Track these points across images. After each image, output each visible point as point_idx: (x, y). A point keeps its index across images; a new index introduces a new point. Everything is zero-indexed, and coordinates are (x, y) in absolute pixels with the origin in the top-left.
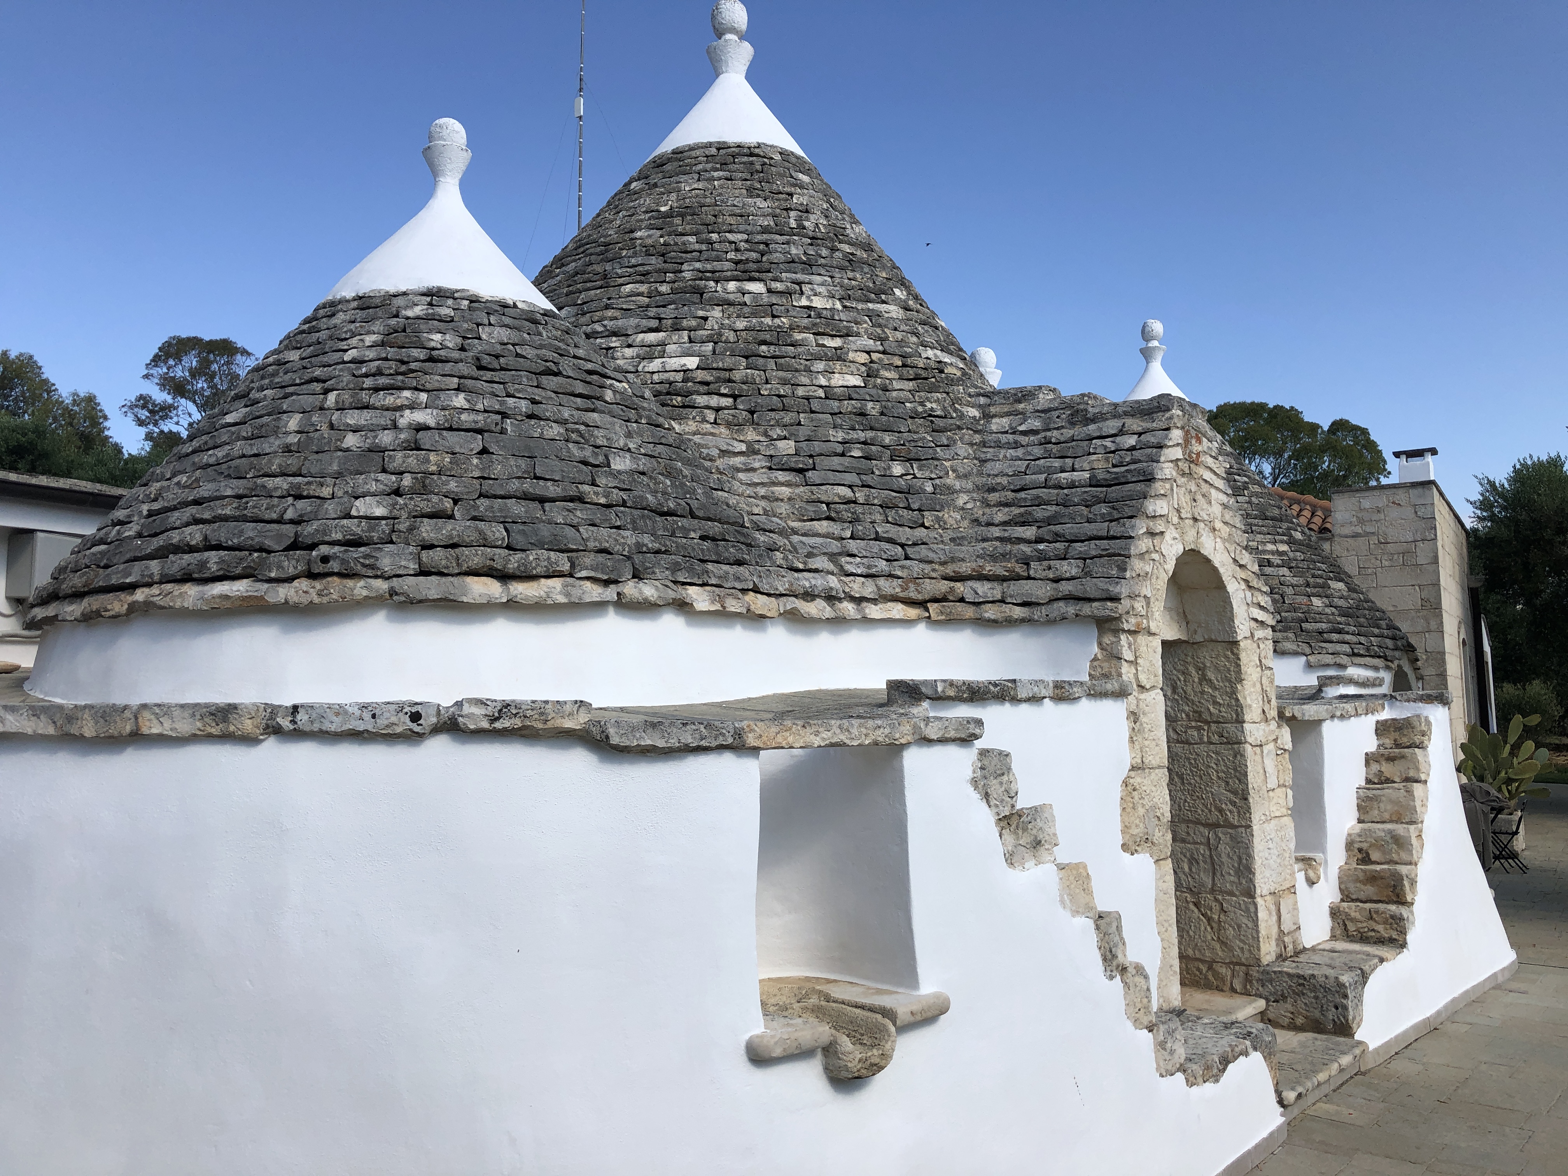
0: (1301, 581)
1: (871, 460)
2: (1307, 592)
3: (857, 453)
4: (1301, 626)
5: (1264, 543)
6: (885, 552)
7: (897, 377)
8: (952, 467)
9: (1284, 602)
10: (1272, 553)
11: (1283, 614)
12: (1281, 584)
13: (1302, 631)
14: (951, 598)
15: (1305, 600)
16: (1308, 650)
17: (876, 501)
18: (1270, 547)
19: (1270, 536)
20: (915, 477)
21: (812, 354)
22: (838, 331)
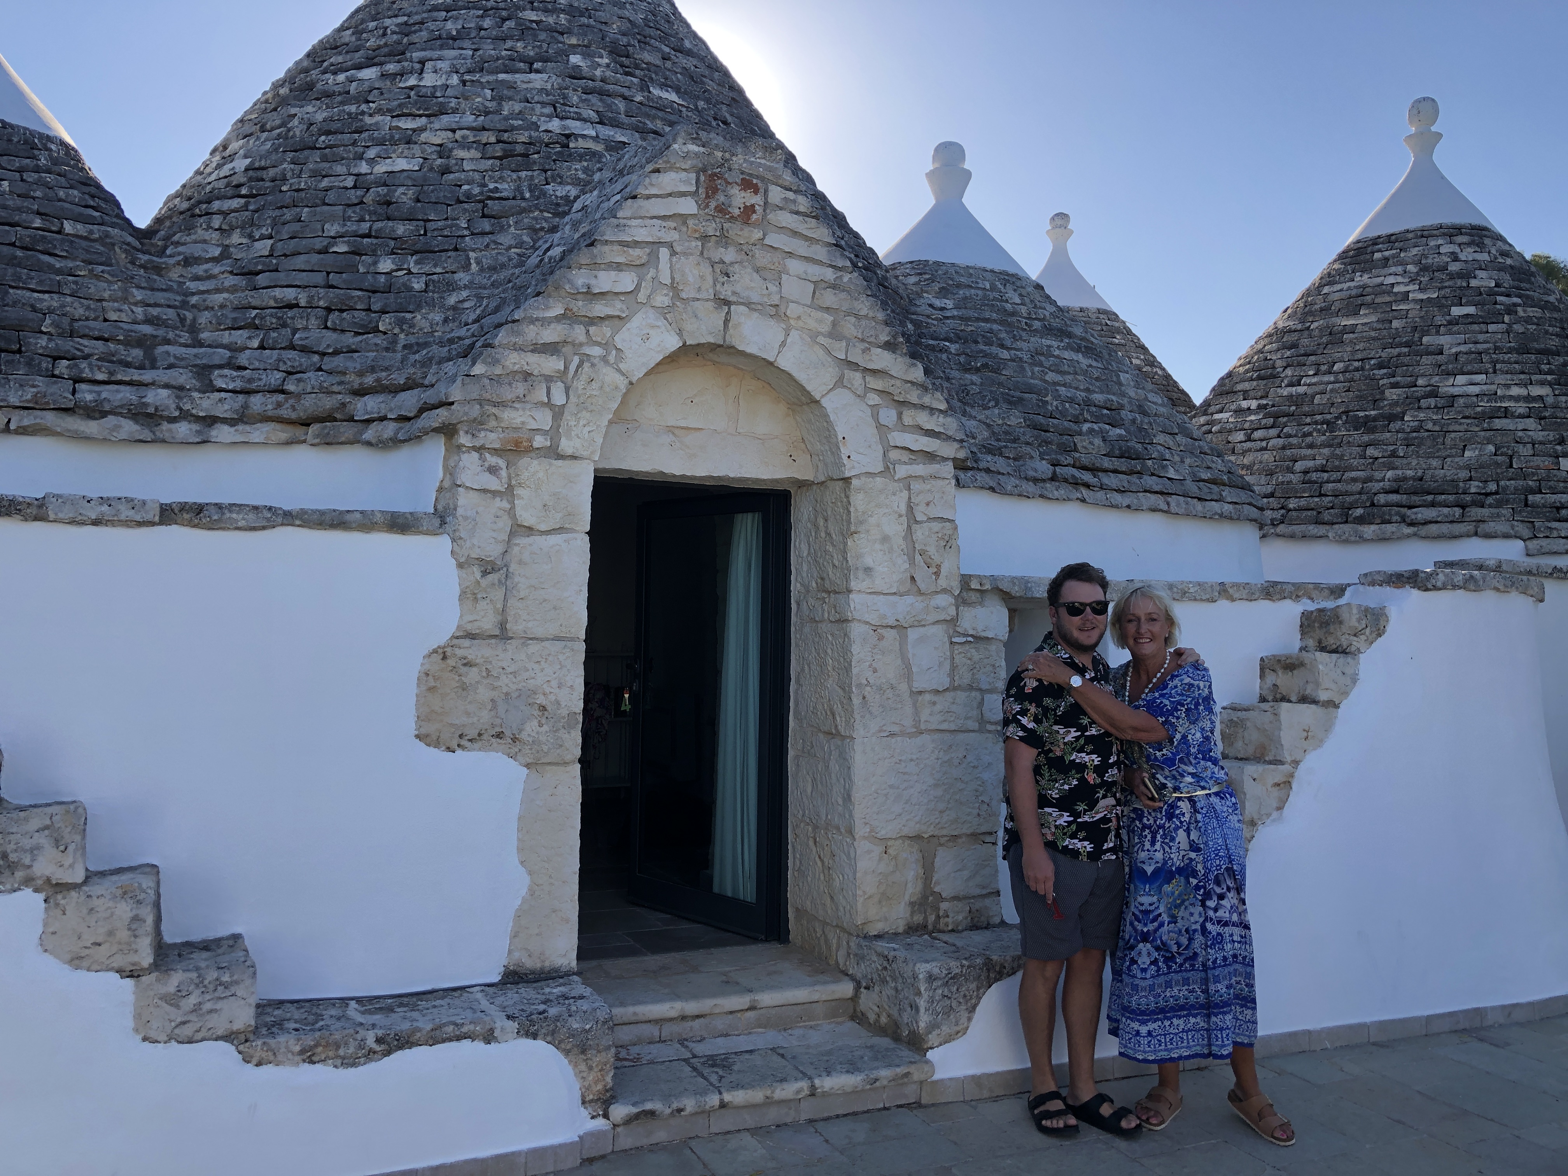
0: (1552, 436)
1: (361, 255)
2: (1556, 451)
3: (342, 248)
4: (1526, 500)
5: (1508, 386)
6: (285, 363)
7: (479, 155)
8: (476, 258)
9: (1511, 466)
10: (1517, 399)
11: (1502, 483)
12: (1517, 442)
13: (1526, 505)
14: (338, 416)
15: (1547, 462)
16: (1526, 533)
17: (321, 303)
18: (1515, 391)
19: (1522, 376)
20: (410, 272)
21: (373, 139)
22: (426, 109)
